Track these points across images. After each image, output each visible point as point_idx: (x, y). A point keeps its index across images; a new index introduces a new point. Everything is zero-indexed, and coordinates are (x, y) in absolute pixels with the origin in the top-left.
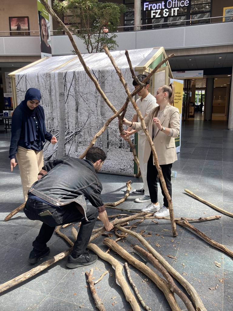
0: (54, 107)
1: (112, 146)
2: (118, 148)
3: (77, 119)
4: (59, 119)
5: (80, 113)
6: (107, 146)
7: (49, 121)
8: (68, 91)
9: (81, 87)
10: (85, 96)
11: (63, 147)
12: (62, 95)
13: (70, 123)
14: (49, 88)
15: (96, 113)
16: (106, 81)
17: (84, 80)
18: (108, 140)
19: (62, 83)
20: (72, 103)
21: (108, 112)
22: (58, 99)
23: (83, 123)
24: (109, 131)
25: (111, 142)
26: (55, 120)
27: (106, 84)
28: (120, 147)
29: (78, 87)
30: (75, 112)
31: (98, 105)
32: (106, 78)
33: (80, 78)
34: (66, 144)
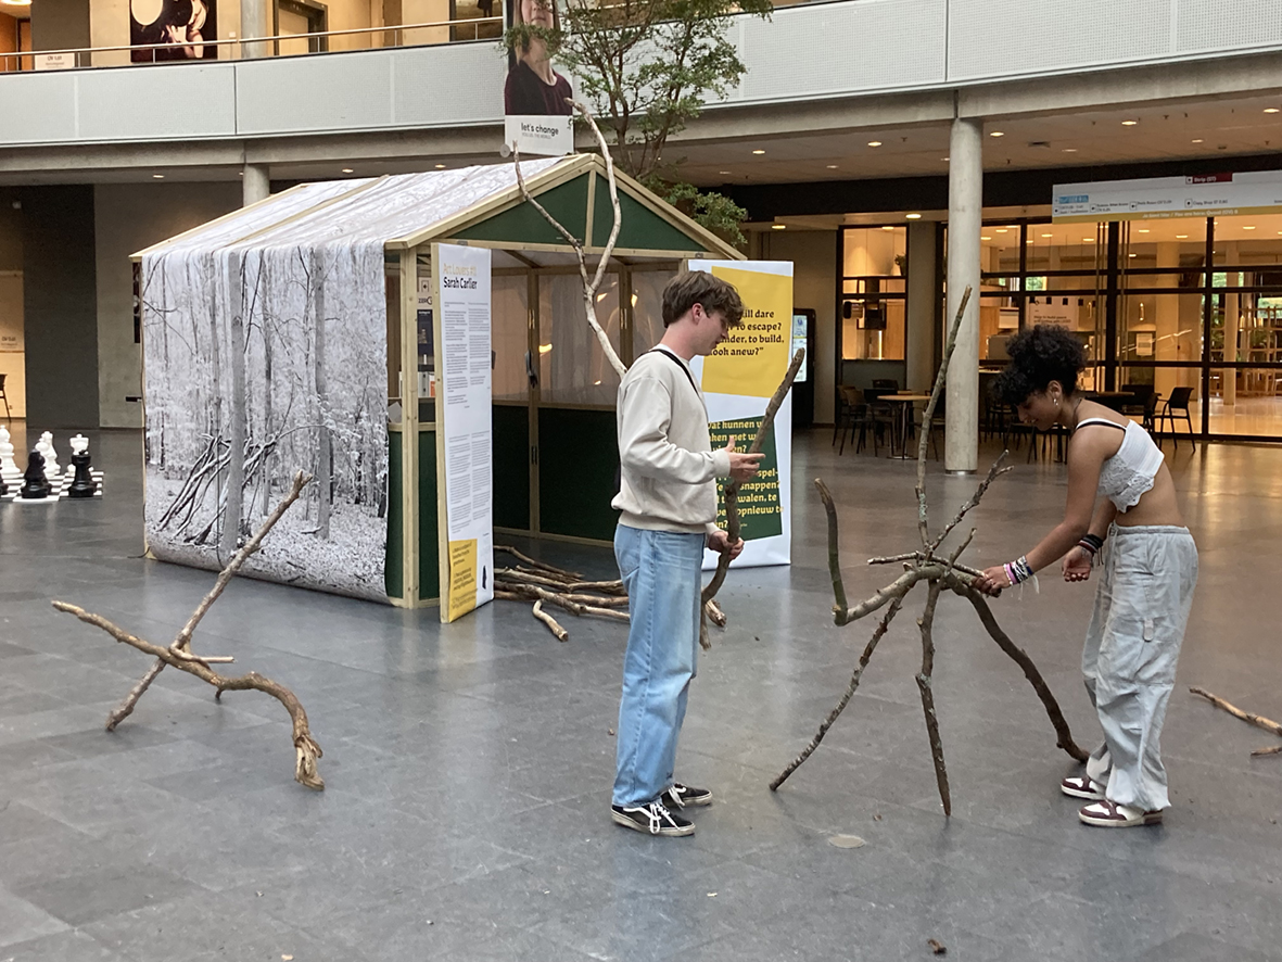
0: (221, 364)
1: (340, 496)
2: (353, 501)
3: (269, 403)
4: (232, 404)
5: (275, 383)
6: (329, 497)
7: (209, 410)
8: (249, 312)
9: (275, 301)
10: (284, 327)
11: (239, 497)
12: (237, 323)
13: (255, 417)
14: (210, 304)
15: (306, 383)
16: (325, 284)
17: (282, 280)
18: (332, 474)
19: (237, 285)
20: (258, 351)
21: (331, 381)
22: (230, 337)
23: (281, 418)
24: (334, 443)
25: (337, 483)
26: (224, 407)
27: (326, 293)
28: (357, 501)
29: (270, 301)
30: (264, 381)
31: (310, 360)
32: (325, 273)
33: (273, 273)
34: (244, 487)
